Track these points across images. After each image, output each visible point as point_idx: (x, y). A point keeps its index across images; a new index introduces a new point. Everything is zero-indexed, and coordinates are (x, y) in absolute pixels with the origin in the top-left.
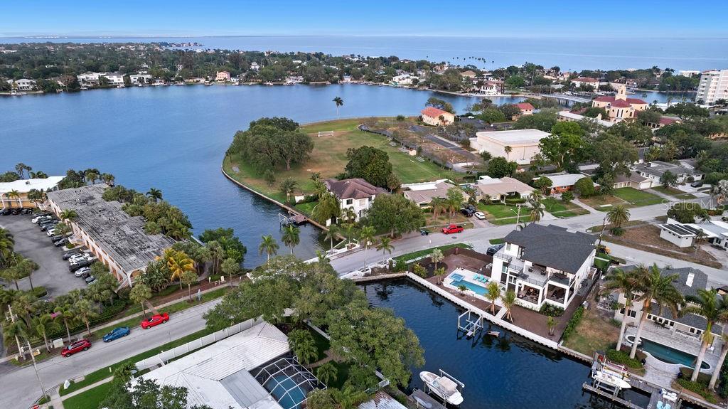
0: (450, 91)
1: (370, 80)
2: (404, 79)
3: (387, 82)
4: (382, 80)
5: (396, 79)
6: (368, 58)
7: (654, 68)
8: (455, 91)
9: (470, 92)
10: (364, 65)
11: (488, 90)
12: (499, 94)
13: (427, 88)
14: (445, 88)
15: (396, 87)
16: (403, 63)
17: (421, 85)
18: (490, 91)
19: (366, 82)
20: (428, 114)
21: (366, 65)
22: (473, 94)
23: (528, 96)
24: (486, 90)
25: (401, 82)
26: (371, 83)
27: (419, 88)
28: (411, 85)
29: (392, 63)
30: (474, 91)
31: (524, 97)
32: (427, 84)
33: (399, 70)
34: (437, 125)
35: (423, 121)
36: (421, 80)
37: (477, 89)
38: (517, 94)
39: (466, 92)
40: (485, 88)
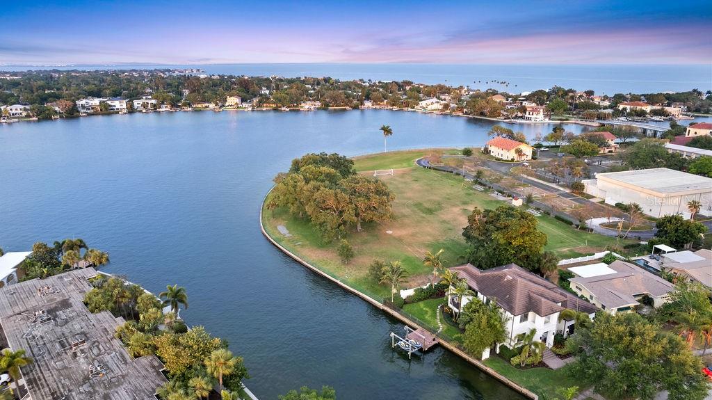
0: (491, 117)
1: (393, 105)
2: (432, 104)
3: (413, 108)
4: (407, 105)
5: (423, 103)
6: (380, 82)
7: (695, 90)
8: (495, 117)
9: (514, 118)
10: (378, 90)
11: (535, 116)
12: (547, 120)
13: (461, 114)
14: (482, 114)
15: (425, 113)
16: (419, 87)
17: (454, 111)
18: (537, 117)
19: (390, 107)
20: (498, 145)
21: (381, 90)
22: (519, 121)
23: (581, 122)
24: (532, 116)
25: (429, 107)
26: (395, 108)
27: (454, 114)
28: (442, 110)
29: (407, 88)
30: (516, 117)
31: (575, 123)
32: (461, 109)
33: (421, 95)
34: (513, 160)
35: (492, 154)
36: (452, 105)
37: (520, 114)
38: (567, 120)
39: (509, 118)
40: (531, 113)
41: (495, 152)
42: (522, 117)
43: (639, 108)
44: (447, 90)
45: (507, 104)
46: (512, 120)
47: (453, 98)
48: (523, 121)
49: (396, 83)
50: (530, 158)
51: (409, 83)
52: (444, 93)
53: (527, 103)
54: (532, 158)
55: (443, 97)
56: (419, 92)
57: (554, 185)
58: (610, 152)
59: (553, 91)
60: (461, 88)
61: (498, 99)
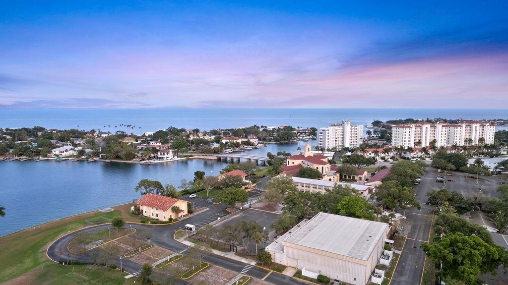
0: (127, 160)
1: (21, 155)
2: (66, 151)
3: (46, 156)
4: (38, 153)
5: (56, 151)
6: (7, 129)
8: (131, 159)
9: (148, 159)
10: (5, 138)
11: (166, 155)
13: (97, 159)
14: (118, 157)
15: (59, 161)
16: (51, 132)
17: (90, 156)
18: (168, 156)
19: (17, 158)
20: (150, 205)
21: (8, 137)
22: (152, 161)
23: (202, 157)
24: (164, 156)
25: (64, 154)
26: (24, 158)
27: (90, 160)
28: (77, 157)
29: (40, 134)
30: (150, 158)
31: (198, 158)
32: (97, 154)
33: (53, 141)
34: (171, 219)
35: (145, 214)
36: (88, 151)
37: (153, 155)
38: (192, 156)
39: (144, 160)
40: (162, 153)
41: (148, 211)
42: (154, 157)
43: (235, 141)
44: (80, 135)
45: (137, 144)
46: (147, 161)
47: (88, 142)
48: (157, 161)
49: (26, 129)
50: (186, 212)
51: (41, 129)
52: (78, 137)
53: (154, 143)
54: (188, 212)
55: (77, 142)
56: (51, 138)
57: (231, 256)
58: (246, 188)
59: (170, 131)
60: (93, 131)
61: (129, 141)
